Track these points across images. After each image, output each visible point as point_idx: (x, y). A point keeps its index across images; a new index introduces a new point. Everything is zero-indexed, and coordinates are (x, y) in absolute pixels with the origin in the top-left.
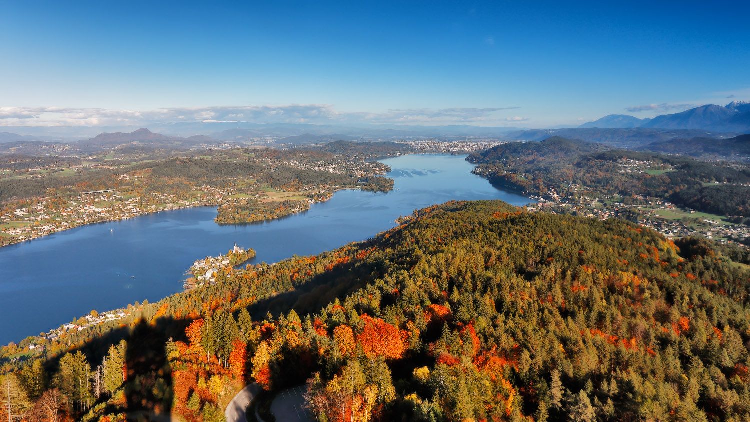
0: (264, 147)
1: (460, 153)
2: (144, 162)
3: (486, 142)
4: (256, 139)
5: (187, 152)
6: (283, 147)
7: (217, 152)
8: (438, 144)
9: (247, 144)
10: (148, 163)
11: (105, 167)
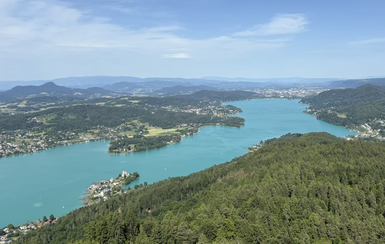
0: (146, 96)
1: (294, 97)
2: (51, 108)
3: (314, 89)
4: (140, 90)
5: (85, 100)
6: (161, 95)
7: (109, 99)
8: (277, 92)
9: (132, 93)
10: (54, 109)
11: (20, 112)
